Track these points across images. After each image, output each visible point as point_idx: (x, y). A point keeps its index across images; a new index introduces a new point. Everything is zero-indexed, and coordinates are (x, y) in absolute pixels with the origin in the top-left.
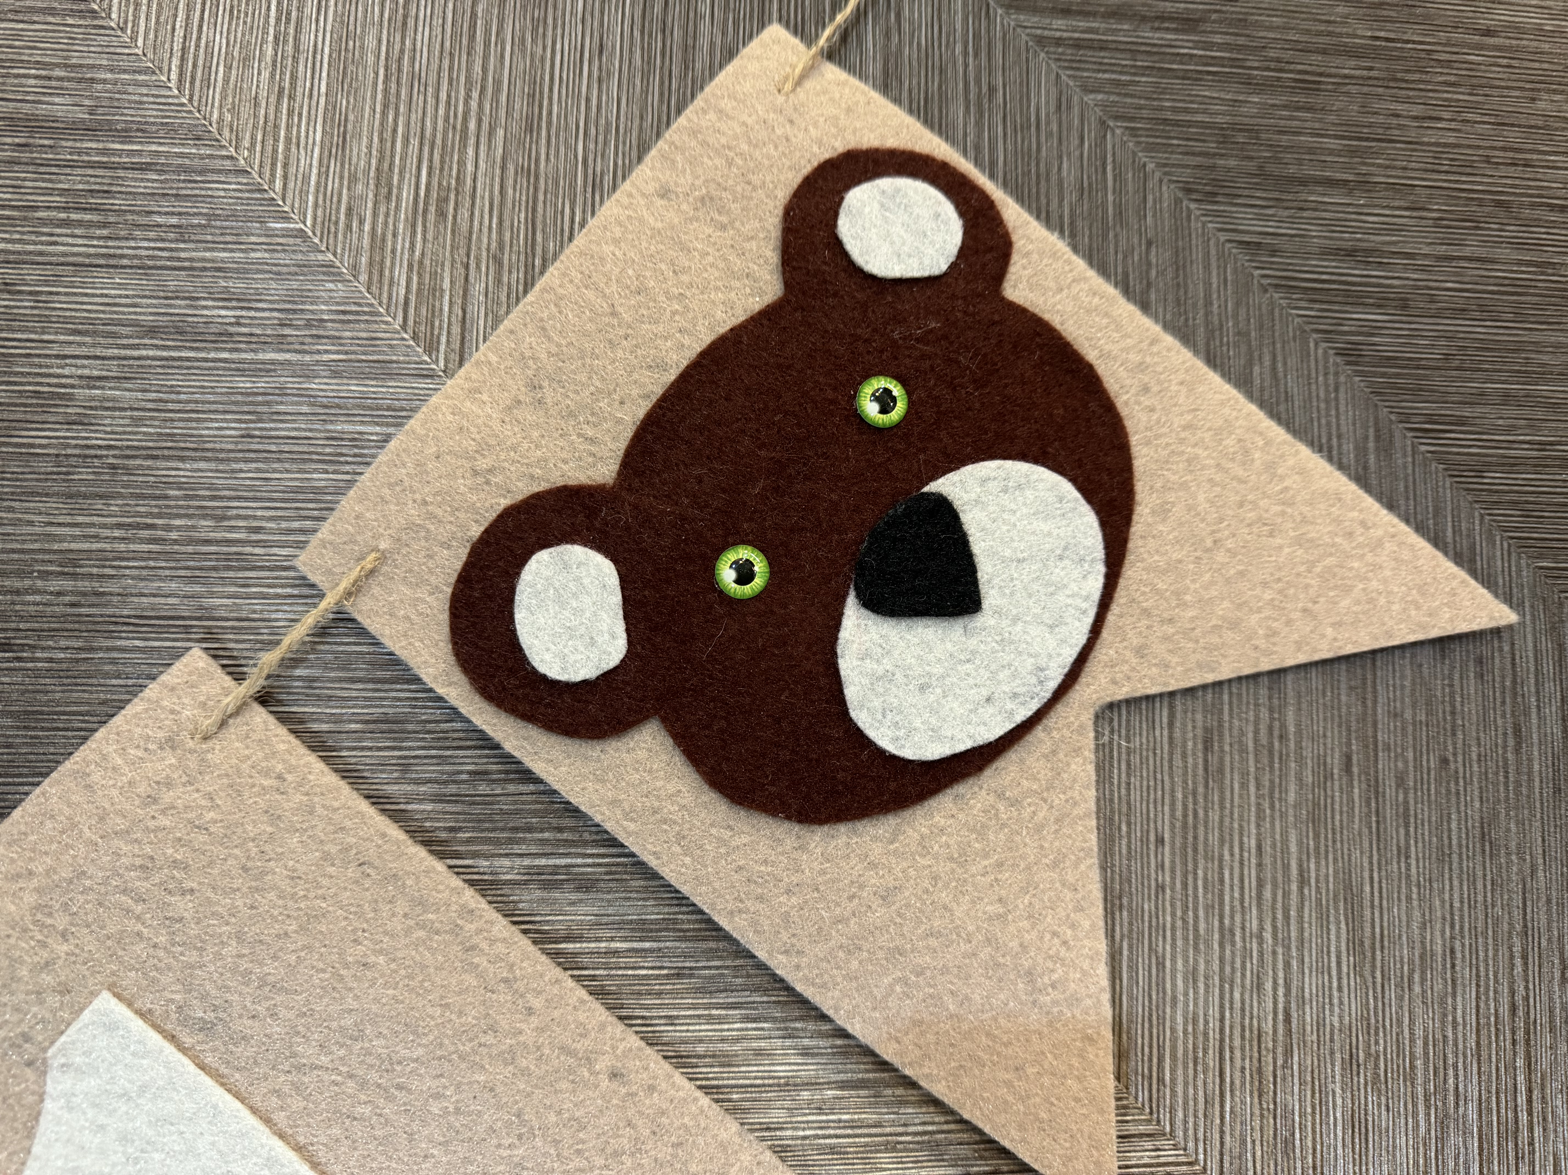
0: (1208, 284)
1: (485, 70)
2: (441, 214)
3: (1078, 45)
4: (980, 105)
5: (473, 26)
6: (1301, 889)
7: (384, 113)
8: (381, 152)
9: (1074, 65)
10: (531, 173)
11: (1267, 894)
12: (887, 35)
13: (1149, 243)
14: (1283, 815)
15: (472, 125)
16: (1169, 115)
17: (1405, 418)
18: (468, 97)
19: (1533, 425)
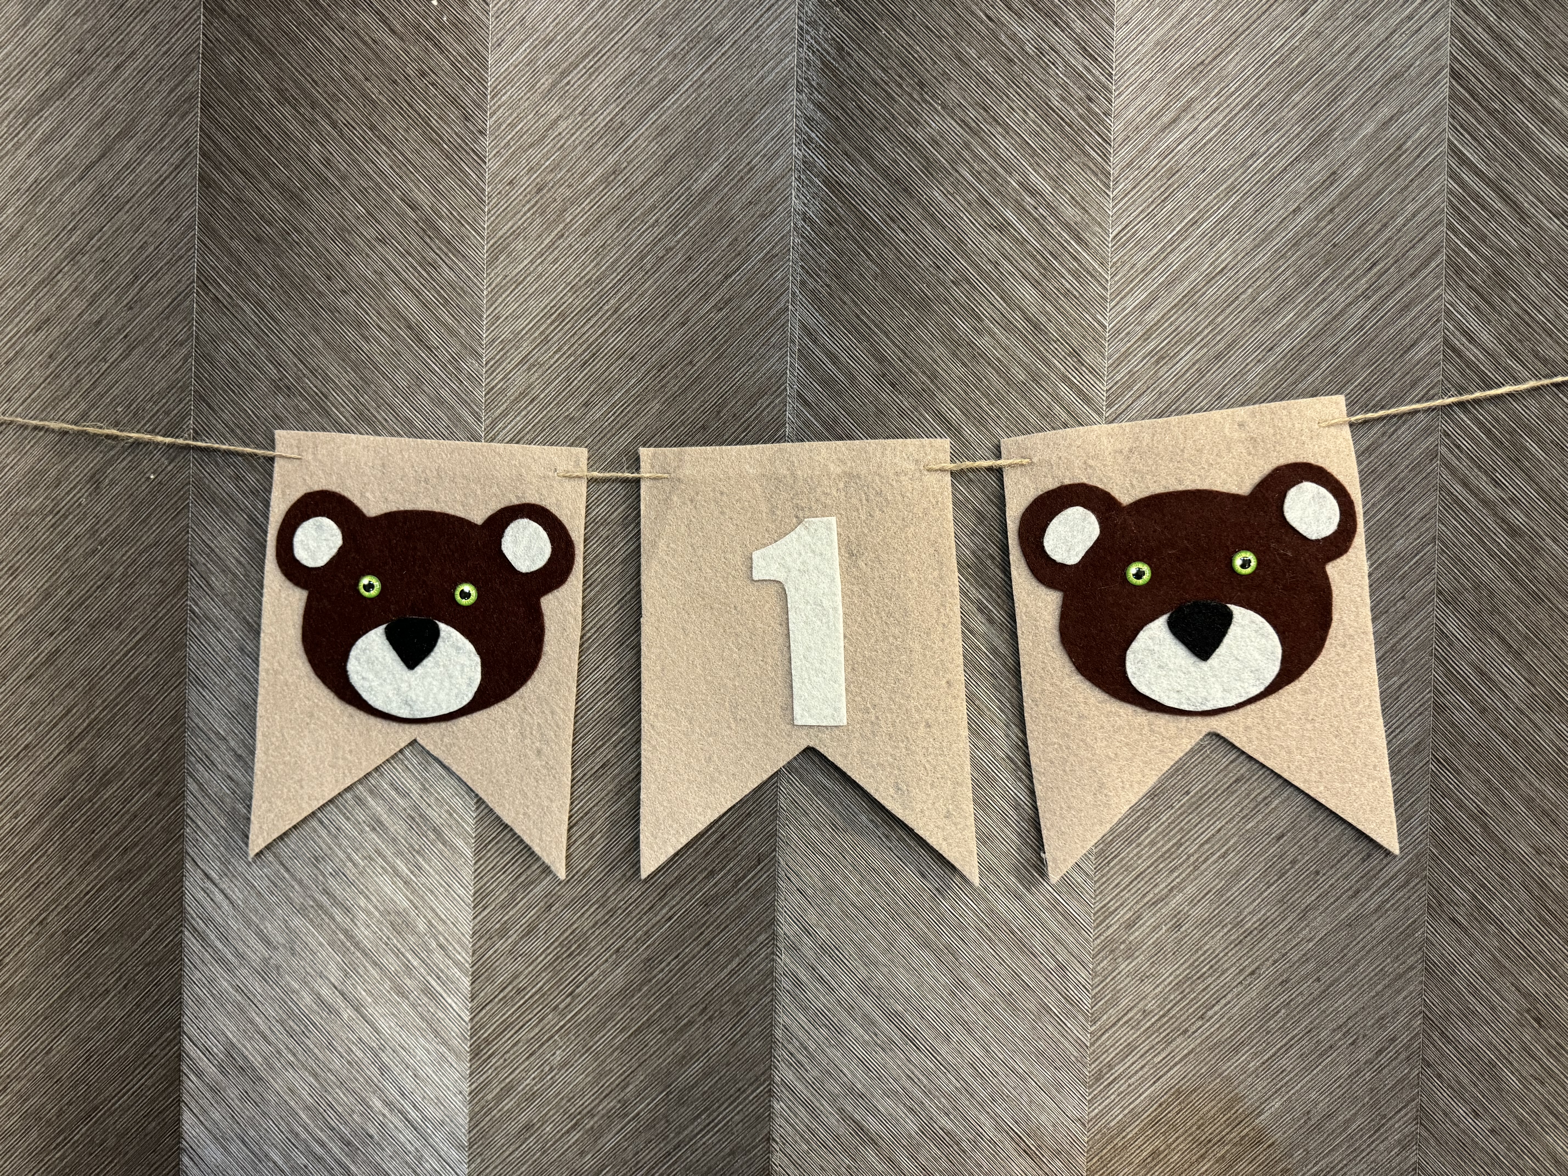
0: (1409, 632)
1: (1222, 321)
2: (1157, 362)
3: (1457, 501)
4: (1391, 491)
5: (1233, 302)
6: (1219, 857)
7: (1172, 308)
8: (1159, 321)
9: (1447, 508)
10: (1201, 374)
11: (1207, 847)
12: (1384, 434)
13: (1403, 597)
14: (1239, 830)
15: (1198, 339)
16: (1465, 559)
17: (1436, 749)
18: (1206, 327)
19: (1486, 801)
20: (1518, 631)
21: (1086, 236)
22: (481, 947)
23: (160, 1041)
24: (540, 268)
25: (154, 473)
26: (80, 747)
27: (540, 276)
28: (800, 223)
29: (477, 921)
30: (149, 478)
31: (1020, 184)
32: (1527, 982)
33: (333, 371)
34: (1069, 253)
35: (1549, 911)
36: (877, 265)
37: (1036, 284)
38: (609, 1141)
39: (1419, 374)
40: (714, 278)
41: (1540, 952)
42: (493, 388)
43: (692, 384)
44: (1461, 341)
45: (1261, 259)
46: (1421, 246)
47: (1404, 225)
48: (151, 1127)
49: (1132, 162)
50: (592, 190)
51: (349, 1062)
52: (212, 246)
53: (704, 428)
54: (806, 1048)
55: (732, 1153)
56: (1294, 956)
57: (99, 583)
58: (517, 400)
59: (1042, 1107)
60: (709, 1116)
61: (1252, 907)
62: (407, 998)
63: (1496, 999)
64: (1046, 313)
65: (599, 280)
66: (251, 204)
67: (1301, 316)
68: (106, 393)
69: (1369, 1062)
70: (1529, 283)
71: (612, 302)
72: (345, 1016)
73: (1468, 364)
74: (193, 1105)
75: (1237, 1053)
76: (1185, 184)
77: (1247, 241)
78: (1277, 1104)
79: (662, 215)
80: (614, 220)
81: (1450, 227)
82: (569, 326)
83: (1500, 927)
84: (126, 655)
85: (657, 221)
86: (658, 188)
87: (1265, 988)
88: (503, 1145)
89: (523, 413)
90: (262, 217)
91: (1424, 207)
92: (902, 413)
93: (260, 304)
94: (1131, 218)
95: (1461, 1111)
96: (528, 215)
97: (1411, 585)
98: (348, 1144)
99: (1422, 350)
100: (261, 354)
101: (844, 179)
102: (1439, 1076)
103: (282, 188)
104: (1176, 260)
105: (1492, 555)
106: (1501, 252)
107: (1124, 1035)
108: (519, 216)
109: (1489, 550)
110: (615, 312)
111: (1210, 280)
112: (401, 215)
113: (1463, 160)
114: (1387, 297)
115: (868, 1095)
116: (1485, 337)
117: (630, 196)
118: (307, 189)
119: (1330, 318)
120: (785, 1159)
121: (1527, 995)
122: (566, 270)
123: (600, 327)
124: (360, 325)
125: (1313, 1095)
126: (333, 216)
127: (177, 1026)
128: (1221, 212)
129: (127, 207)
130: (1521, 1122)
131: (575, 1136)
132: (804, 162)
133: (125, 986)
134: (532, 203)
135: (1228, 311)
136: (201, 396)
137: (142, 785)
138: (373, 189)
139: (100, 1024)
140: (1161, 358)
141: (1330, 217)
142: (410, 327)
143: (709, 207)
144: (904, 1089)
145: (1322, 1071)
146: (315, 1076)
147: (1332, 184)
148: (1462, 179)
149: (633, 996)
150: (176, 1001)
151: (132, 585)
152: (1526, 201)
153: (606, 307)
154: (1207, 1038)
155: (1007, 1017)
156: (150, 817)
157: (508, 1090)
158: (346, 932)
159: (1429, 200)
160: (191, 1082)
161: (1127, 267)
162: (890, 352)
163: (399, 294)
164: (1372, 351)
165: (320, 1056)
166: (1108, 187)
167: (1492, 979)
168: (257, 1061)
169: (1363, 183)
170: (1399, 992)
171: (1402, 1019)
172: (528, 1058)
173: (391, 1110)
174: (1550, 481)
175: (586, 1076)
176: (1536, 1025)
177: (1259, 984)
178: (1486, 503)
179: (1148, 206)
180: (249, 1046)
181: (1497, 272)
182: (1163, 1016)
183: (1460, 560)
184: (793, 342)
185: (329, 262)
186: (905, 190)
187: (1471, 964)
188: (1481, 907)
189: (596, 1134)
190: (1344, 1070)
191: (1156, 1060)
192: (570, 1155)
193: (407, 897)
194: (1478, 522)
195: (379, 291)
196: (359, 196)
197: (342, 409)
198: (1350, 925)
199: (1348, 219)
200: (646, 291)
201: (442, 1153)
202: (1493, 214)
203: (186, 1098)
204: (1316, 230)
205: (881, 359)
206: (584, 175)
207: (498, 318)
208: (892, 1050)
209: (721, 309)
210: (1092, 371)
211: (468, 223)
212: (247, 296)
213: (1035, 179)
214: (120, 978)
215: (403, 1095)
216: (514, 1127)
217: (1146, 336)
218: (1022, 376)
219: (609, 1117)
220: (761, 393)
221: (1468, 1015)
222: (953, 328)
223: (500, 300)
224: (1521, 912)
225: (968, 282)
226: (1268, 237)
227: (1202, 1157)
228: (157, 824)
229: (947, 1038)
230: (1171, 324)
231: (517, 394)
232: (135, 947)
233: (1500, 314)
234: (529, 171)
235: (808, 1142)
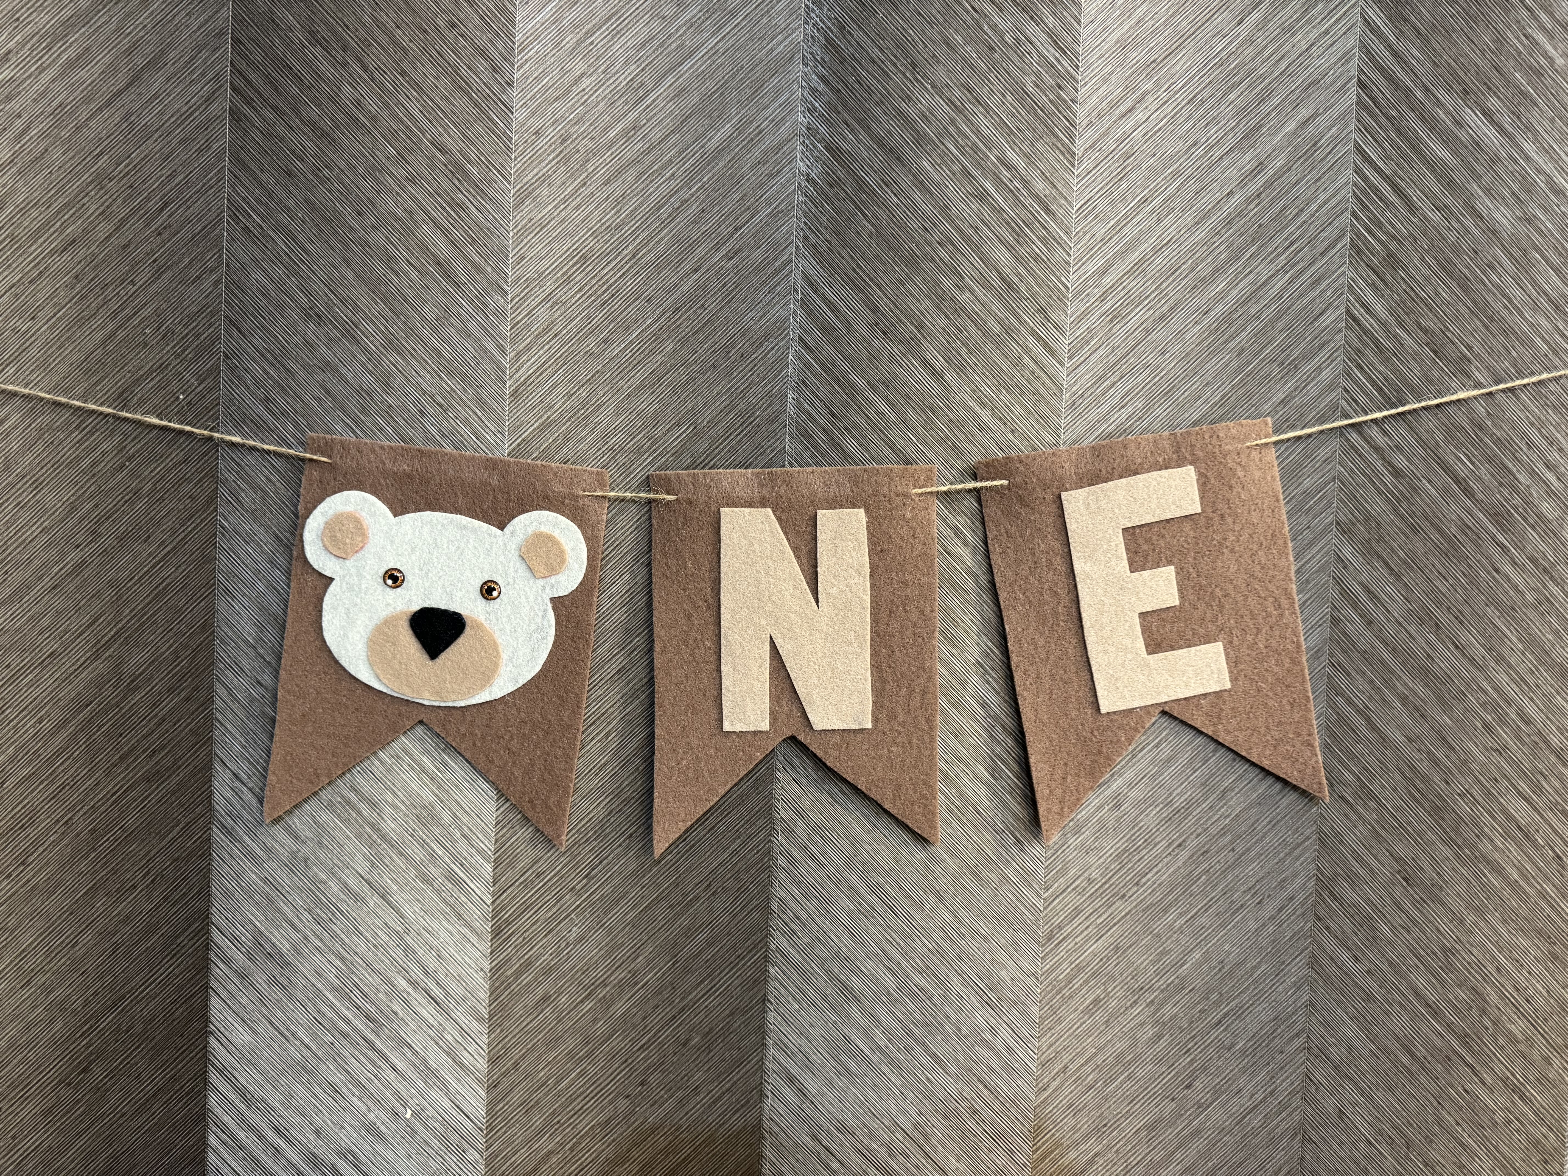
20: (1398, 556)
21: (1054, 207)
22: (503, 836)
23: (188, 932)
24: (563, 213)
25: (183, 393)
26: (107, 654)
27: (563, 221)
28: (804, 183)
29: (499, 812)
30: (178, 398)
31: (998, 159)
32: (1400, 849)
33: (364, 302)
34: (1039, 222)
35: (1417, 789)
36: (872, 225)
37: (1010, 248)
38: (620, 1008)
39: (1325, 338)
40: (724, 231)
41: (1409, 823)
42: (517, 323)
43: (703, 326)
44: (1358, 312)
45: (1200, 235)
46: (1330, 229)
47: (1317, 211)
48: (178, 1013)
49: (1094, 144)
50: (612, 144)
51: (375, 946)
52: (243, 178)
53: (713, 366)
54: (798, 918)
55: (732, 1014)
56: (1213, 831)
57: (127, 498)
58: (540, 335)
59: (1003, 965)
60: (711, 982)
61: (1180, 789)
62: (432, 885)
63: (1373, 862)
64: (1018, 275)
65: (618, 227)
66: (282, 140)
67: (1231, 286)
68: (134, 314)
69: (1272, 918)
70: (1415, 265)
71: (631, 247)
72: (372, 903)
73: (1365, 331)
74: (220, 990)
75: (1166, 913)
76: (1138, 166)
77: (1189, 219)
78: (1197, 955)
79: (678, 169)
80: (632, 173)
81: (1354, 214)
82: (590, 268)
83: (1379, 803)
84: (154, 566)
85: (673, 175)
86: (675, 145)
87: (1189, 858)
88: (521, 1016)
89: (546, 347)
90: (293, 152)
91: (1334, 196)
92: (892, 359)
93: (291, 235)
94: (1092, 194)
95: (1344, 956)
96: (553, 163)
97: (1315, 518)
98: (372, 1020)
99: (1328, 319)
100: (292, 283)
101: (845, 146)
102: (1328, 928)
103: (313, 125)
104: (1130, 232)
105: (1380, 493)
106: (1394, 238)
107: (1072, 900)
108: (543, 164)
109: (1377, 489)
110: (634, 256)
111: (1157, 251)
112: (432, 158)
113: (1366, 158)
114: (1301, 272)
115: (852, 957)
116: (1380, 309)
117: (650, 150)
118: (338, 127)
119: (1255, 288)
120: (779, 1018)
121: (1399, 859)
122: (588, 216)
123: (619, 270)
124: (390, 260)
125: (1226, 947)
126: (364, 156)
127: (205, 918)
128: (1168, 192)
129: (156, 135)
130: (1391, 964)
131: (589, 1005)
132: (808, 129)
133: (152, 881)
134: (557, 152)
135: (1171, 279)
136: (231, 321)
137: (171, 690)
138: (403, 132)
139: (128, 917)
140: (1115, 317)
141: (1257, 201)
142: (438, 263)
143: (721, 165)
144: (884, 951)
145: (1234, 926)
146: (342, 959)
147: (1259, 173)
148: (1364, 174)
149: (644, 876)
150: (204, 893)
151: (161, 500)
152: (1414, 194)
153: (625, 252)
154: (1141, 902)
155: (973, 887)
156: (179, 721)
157: (529, 964)
158: (372, 826)
159: (1338, 191)
160: (219, 970)
161: (1087, 237)
162: (883, 304)
163: (427, 231)
164: (1287, 318)
165: (347, 940)
166: (1073, 166)
167: (1371, 846)
168: (285, 947)
169: (1285, 173)
170: (1297, 859)
171: (1299, 881)
172: (546, 935)
173: (415, 988)
174: (1427, 432)
175: (600, 950)
176: (1405, 884)
177: (1184, 855)
178: (1377, 449)
179: (1107, 184)
180: (276, 933)
181: (1391, 255)
182: (1105, 883)
183: (1355, 497)
184: (795, 290)
185: (360, 198)
186: (898, 159)
187: (1355, 835)
188: (1363, 786)
189: (607, 1003)
190: (1252, 925)
191: (1099, 921)
192: (583, 1022)
193: (432, 792)
194: (1369, 465)
195: (408, 228)
196: (389, 137)
197: (372, 338)
198: (1259, 804)
199: (1272, 203)
200: (662, 239)
201: (464, 1026)
202: (1388, 204)
203: (214, 984)
204: (1245, 212)
205: (875, 309)
206: (606, 130)
207: (523, 258)
208: (874, 917)
209: (731, 258)
210: (1056, 327)
211: (496, 169)
212: (279, 227)
213: (1012, 156)
214: (148, 873)
215: (427, 973)
216: (531, 1000)
217: (1103, 298)
218: (997, 329)
219: (621, 986)
220: (767, 337)
221: (1352, 878)
222: (938, 283)
223: (526, 241)
224: (1395, 789)
225: (952, 244)
226: (1206, 216)
227: (1135, 1002)
228: (186, 727)
229: (921, 906)
230: (1124, 288)
231: (540, 329)
232: (163, 844)
233: (1392, 290)
234: (554, 123)
235: (799, 1002)
